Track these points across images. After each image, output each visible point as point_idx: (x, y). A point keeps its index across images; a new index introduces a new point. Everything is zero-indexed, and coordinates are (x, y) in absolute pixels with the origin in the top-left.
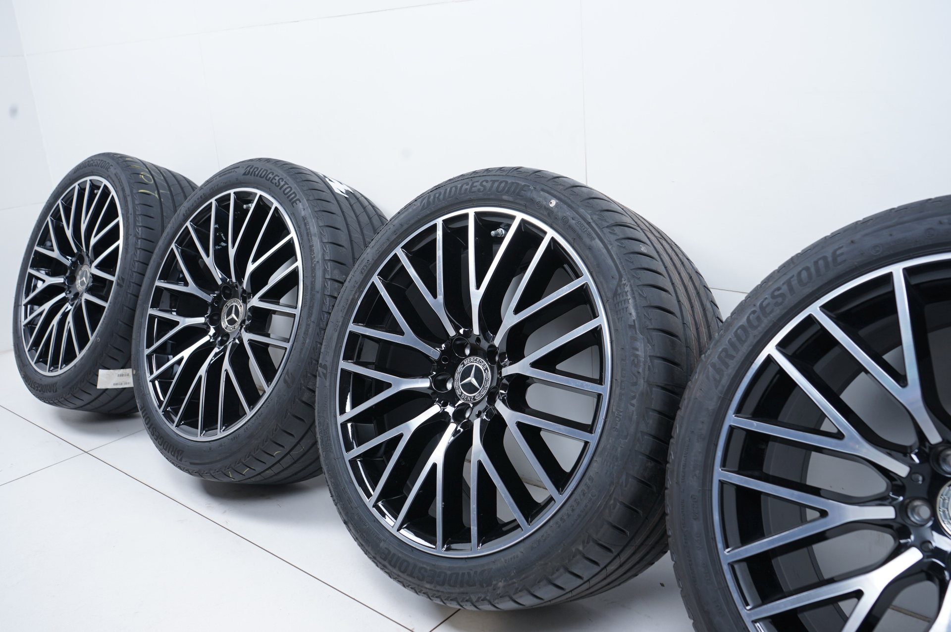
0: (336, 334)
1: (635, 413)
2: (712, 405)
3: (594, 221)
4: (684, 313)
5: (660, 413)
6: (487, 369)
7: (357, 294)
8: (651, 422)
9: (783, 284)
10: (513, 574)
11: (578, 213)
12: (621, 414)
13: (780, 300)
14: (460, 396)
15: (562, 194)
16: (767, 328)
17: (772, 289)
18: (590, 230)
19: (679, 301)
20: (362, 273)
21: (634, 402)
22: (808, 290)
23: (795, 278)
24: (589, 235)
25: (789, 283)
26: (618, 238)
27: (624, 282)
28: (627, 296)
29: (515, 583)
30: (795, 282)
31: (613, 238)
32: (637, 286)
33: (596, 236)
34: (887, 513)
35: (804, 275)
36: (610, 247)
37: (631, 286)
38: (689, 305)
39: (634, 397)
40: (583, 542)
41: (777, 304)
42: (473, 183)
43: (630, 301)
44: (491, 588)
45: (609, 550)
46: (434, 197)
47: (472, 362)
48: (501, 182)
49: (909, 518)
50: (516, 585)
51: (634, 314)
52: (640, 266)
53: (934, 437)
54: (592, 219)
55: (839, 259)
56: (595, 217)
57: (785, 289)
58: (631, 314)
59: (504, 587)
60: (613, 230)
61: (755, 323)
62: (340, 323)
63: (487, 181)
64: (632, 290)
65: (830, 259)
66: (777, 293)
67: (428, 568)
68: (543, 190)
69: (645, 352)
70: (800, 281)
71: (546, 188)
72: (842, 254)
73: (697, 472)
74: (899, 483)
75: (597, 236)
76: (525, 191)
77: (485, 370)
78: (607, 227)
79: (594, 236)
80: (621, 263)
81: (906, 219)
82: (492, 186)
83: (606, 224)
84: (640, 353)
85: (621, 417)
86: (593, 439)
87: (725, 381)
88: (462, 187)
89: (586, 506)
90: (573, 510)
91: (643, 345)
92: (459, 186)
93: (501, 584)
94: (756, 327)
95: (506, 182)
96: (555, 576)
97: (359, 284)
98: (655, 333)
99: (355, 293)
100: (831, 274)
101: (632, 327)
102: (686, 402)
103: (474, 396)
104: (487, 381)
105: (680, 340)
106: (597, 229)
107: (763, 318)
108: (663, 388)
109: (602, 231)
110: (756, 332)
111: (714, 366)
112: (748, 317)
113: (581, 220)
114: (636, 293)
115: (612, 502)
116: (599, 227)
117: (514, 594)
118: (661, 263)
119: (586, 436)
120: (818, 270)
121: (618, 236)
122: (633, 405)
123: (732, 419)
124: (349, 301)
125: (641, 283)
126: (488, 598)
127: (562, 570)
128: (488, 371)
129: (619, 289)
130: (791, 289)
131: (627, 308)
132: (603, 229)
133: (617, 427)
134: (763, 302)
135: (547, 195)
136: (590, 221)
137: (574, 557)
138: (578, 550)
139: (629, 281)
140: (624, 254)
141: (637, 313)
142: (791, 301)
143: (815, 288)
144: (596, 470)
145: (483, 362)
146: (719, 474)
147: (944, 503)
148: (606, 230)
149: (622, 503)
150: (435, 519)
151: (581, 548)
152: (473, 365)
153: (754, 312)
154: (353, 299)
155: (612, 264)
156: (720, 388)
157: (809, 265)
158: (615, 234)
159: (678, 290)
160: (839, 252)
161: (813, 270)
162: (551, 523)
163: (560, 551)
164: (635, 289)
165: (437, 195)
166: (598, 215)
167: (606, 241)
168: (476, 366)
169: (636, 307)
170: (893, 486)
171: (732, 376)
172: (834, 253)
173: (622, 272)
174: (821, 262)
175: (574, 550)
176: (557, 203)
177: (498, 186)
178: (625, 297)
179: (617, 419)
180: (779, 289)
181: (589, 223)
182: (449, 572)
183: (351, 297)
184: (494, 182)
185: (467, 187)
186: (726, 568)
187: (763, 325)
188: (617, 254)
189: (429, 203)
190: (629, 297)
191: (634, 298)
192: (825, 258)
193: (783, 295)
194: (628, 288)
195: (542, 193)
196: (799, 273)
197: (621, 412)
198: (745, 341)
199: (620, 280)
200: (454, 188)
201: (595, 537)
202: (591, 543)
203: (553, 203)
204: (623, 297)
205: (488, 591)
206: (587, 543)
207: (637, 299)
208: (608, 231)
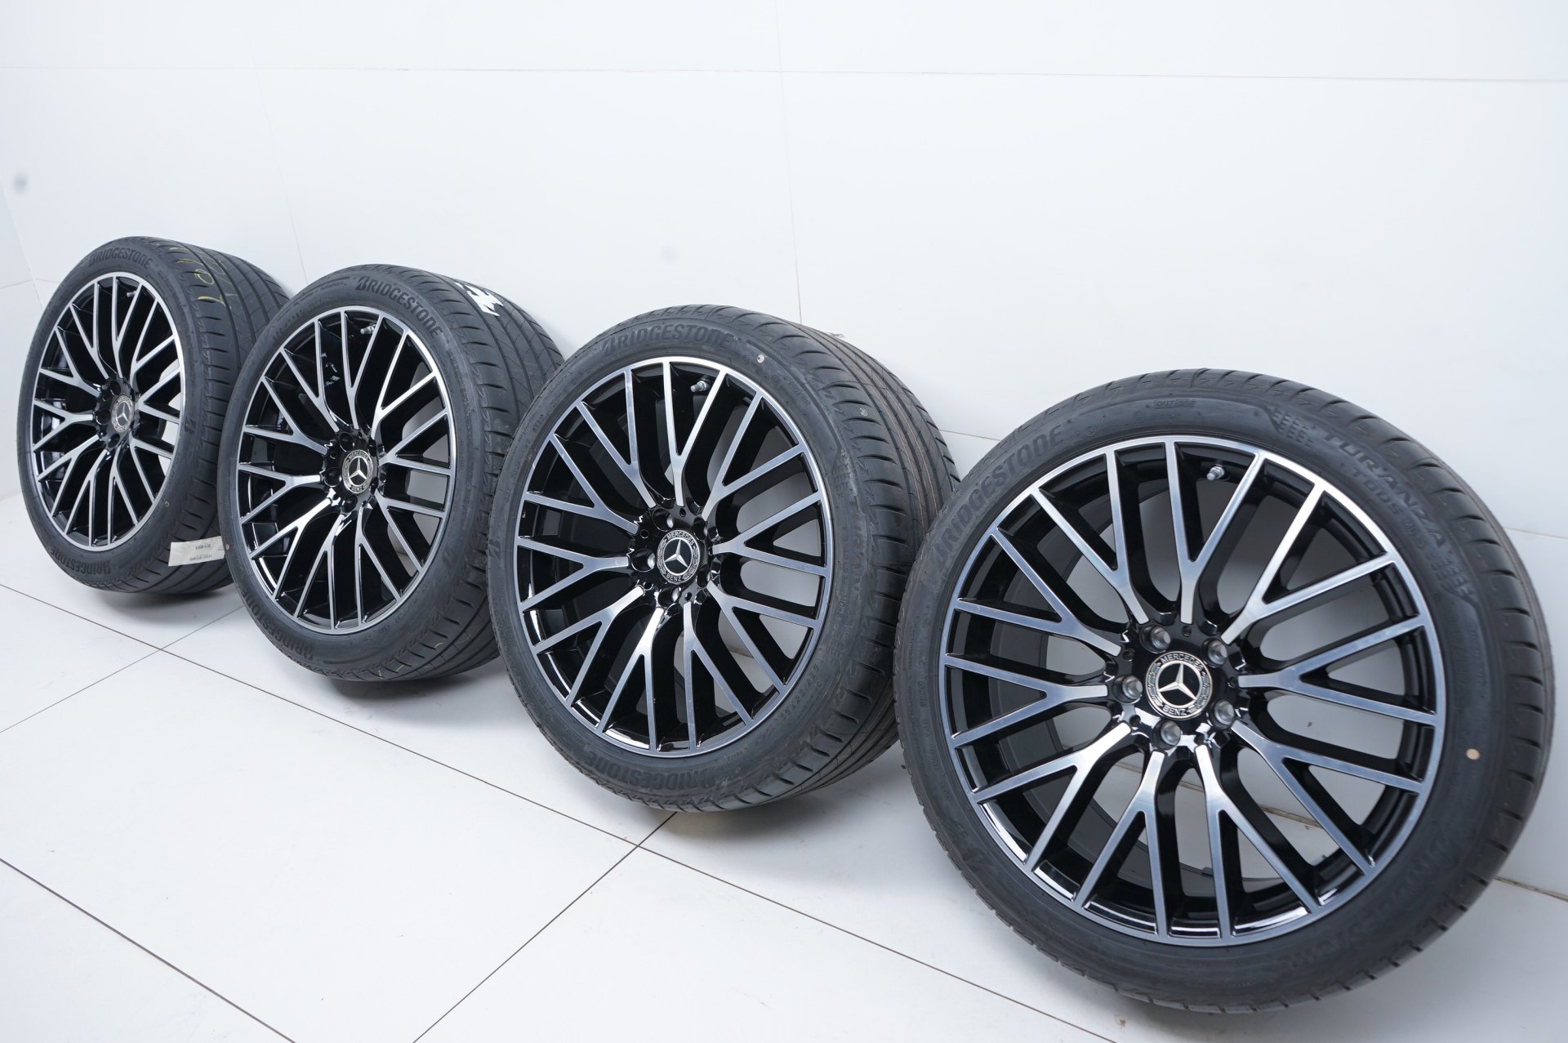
0: (508, 505)
1: (859, 597)
2: (936, 589)
3: (808, 382)
4: (910, 481)
5: (885, 595)
6: (694, 544)
7: (531, 455)
8: (876, 606)
9: (1004, 462)
10: (737, 772)
11: (789, 372)
12: (845, 598)
13: (1001, 479)
14: (665, 575)
15: (771, 348)
16: (989, 509)
17: (994, 468)
18: (804, 392)
19: (904, 468)
20: (534, 430)
21: (858, 585)
22: (1028, 470)
23: (1015, 457)
24: (803, 398)
25: (1009, 461)
26: (838, 401)
27: (843, 454)
28: (847, 469)
29: (739, 781)
30: (1015, 461)
31: (830, 402)
32: (858, 457)
34: (1101, 691)
35: (1024, 452)
36: (827, 413)
37: (851, 458)
38: (916, 470)
39: (858, 581)
40: (811, 734)
41: (998, 484)
42: (666, 327)
43: (850, 475)
44: (714, 788)
45: (839, 740)
46: (620, 342)
47: (677, 536)
48: (700, 329)
49: (1123, 693)
50: (742, 783)
51: (855, 489)
52: (860, 435)
53: (1142, 618)
54: (806, 379)
55: (1057, 439)
56: (810, 377)
57: (1006, 466)
58: (852, 489)
59: (728, 786)
60: (829, 392)
61: (978, 504)
62: (512, 492)
63: (683, 327)
64: (852, 463)
65: (1048, 439)
66: (998, 472)
67: (642, 771)
68: (749, 342)
69: (868, 531)
70: (1020, 460)
71: (752, 339)
72: (1059, 433)
73: (924, 658)
74: (1113, 662)
75: (812, 400)
76: (728, 341)
77: (692, 546)
78: (823, 389)
79: (809, 399)
80: (840, 432)
81: (1118, 400)
82: (689, 333)
83: (821, 386)
84: (863, 533)
85: (845, 601)
86: (817, 624)
87: (949, 564)
88: (653, 330)
89: (812, 697)
90: (798, 701)
91: (865, 524)
92: (649, 329)
93: (725, 783)
94: (977, 508)
95: (706, 329)
96: (782, 771)
97: (532, 443)
98: (878, 510)
99: (529, 454)
100: (1049, 455)
101: (854, 504)
102: (911, 583)
103: (682, 576)
104: (696, 558)
105: (906, 514)
106: (812, 392)
107: (985, 498)
108: (888, 569)
109: (818, 394)
110: (978, 513)
111: (938, 547)
112: (971, 496)
113: (794, 380)
114: (857, 466)
115: (839, 690)
116: (814, 389)
117: (740, 792)
118: (884, 427)
119: (810, 622)
120: (1037, 450)
121: (837, 399)
122: (858, 590)
123: (956, 603)
124: (521, 464)
125: (861, 454)
126: (711, 799)
127: (789, 764)
128: (696, 547)
129: (838, 461)
130: (1012, 469)
131: (847, 483)
132: (820, 392)
133: (841, 612)
134: (985, 481)
135: (754, 348)
136: (804, 381)
137: (801, 750)
138: (805, 742)
139: (849, 453)
140: (843, 421)
141: (859, 489)
142: (1012, 480)
143: (1034, 469)
144: (821, 658)
145: (689, 536)
146: (945, 659)
147: (1152, 678)
148: (822, 393)
149: (849, 691)
150: (646, 717)
151: (808, 741)
152: (678, 540)
153: (976, 491)
154: (526, 462)
155: (831, 434)
156: (944, 570)
157: (1028, 443)
158: (832, 397)
159: (903, 455)
160: (1056, 431)
161: (1032, 448)
162: (776, 716)
163: (786, 745)
164: (855, 461)
165: (623, 339)
166: (813, 374)
167: (822, 406)
168: (682, 541)
169: (857, 481)
170: (1108, 665)
171: (955, 558)
172: (1053, 430)
173: (841, 442)
174: (1040, 441)
175: (801, 743)
176: (765, 359)
177: (697, 333)
178: (845, 471)
179: (841, 604)
180: (1000, 467)
181: (802, 385)
182: (666, 774)
183: (523, 460)
184: (691, 327)
185: (659, 331)
186: (953, 753)
187: (985, 506)
188: (835, 421)
189: (613, 347)
190: (849, 471)
191: (855, 471)
192: (1043, 437)
193: (1003, 474)
194: (847, 461)
195: (748, 345)
196: (1020, 451)
197: (845, 596)
198: (968, 522)
199: (839, 452)
200: (643, 332)
201: (822, 728)
202: (819, 734)
203: (762, 358)
204: (842, 470)
205: (711, 792)
206: (815, 735)
207: (858, 472)
208: (825, 393)
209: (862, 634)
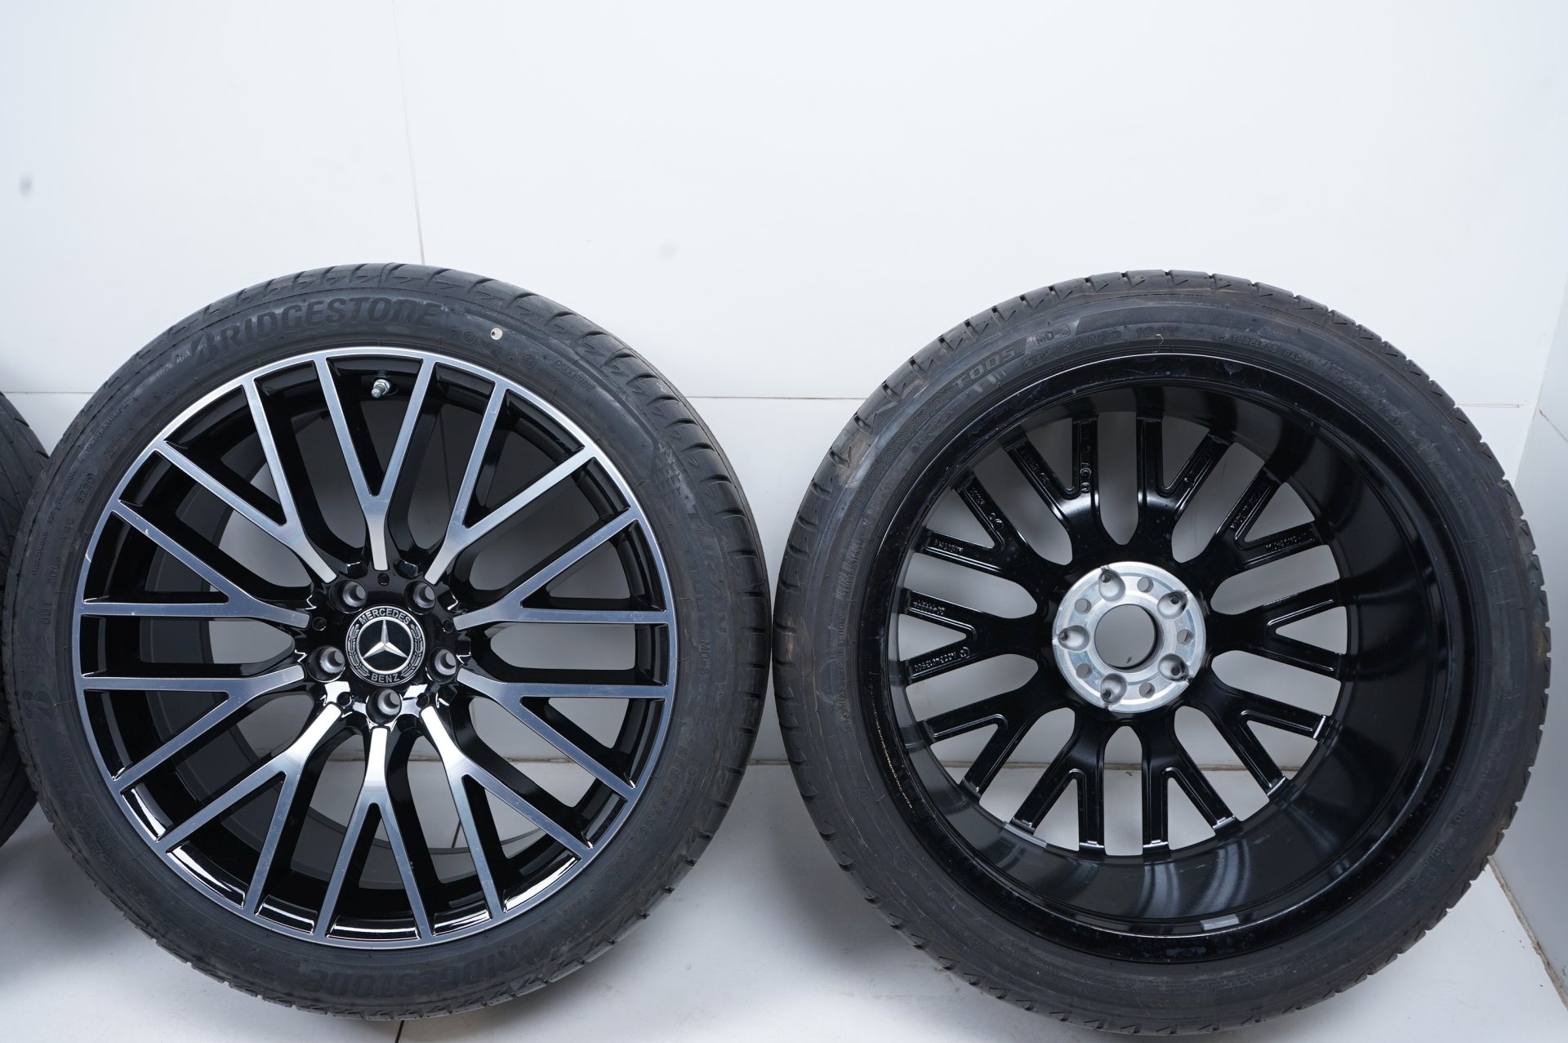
0: (51, 629)
1: (728, 639)
3: (582, 358)
5: (755, 629)
6: (411, 622)
7: (79, 542)
8: (750, 646)
10: (584, 927)
11: (550, 347)
12: (709, 647)
14: (369, 678)
15: (508, 316)
18: (580, 373)
20: (79, 500)
21: (724, 624)
24: (583, 382)
27: (662, 450)
28: (673, 470)
29: (590, 937)
31: (622, 381)
32: (683, 451)
33: (595, 384)
36: (624, 398)
37: (674, 453)
39: (722, 619)
40: (688, 842)
42: (311, 306)
43: (680, 477)
44: (546, 961)
46: (224, 338)
47: (377, 616)
48: (376, 301)
50: (591, 940)
51: (691, 496)
52: (674, 420)
54: (577, 353)
56: (581, 350)
58: (687, 497)
59: (570, 950)
60: (615, 367)
62: (54, 607)
63: (342, 302)
64: (678, 460)
67: (417, 972)
68: (469, 311)
69: (722, 548)
71: (473, 307)
75: (597, 382)
76: (433, 315)
77: (409, 625)
78: (606, 364)
79: (592, 382)
80: (648, 420)
82: (358, 311)
83: (603, 360)
84: (717, 552)
85: (710, 651)
86: (666, 692)
88: (286, 313)
89: (684, 791)
90: (664, 803)
91: (716, 539)
92: (279, 311)
93: (564, 949)
95: (387, 302)
97: (78, 522)
99: (75, 540)
101: (694, 516)
103: (400, 673)
106: (592, 370)
108: (751, 593)
109: (601, 372)
113: (560, 358)
114: (685, 464)
115: (720, 772)
116: (594, 367)
121: (628, 376)
122: (724, 630)
124: (64, 560)
125: (686, 446)
126: (541, 976)
128: (415, 625)
129: (658, 461)
131: (678, 489)
132: (601, 369)
133: (706, 667)
135: (480, 320)
136: (577, 358)
137: (675, 868)
138: (681, 857)
139: (670, 447)
140: (647, 405)
141: (696, 494)
144: (687, 736)
145: (400, 612)
148: (607, 370)
149: (731, 770)
150: (403, 893)
151: (684, 852)
152: (382, 621)
154: (71, 554)
155: (637, 425)
158: (621, 373)
162: (630, 832)
163: (655, 868)
164: (681, 457)
165: (230, 333)
166: (582, 345)
167: (614, 389)
168: (388, 622)
169: (690, 484)
173: (655, 434)
176: (504, 334)
177: (372, 310)
178: (671, 473)
179: (704, 656)
181: (575, 363)
182: (461, 965)
183: (66, 552)
184: (359, 301)
185: (299, 313)
188: (638, 407)
189: (213, 349)
190: (677, 472)
191: (685, 471)
194: (671, 459)
195: (469, 317)
197: (708, 644)
199: (656, 448)
200: (267, 318)
202: (697, 839)
203: (498, 334)
204: (668, 473)
205: (542, 966)
206: (693, 841)
207: (689, 471)
208: (610, 370)
209: (739, 689)
